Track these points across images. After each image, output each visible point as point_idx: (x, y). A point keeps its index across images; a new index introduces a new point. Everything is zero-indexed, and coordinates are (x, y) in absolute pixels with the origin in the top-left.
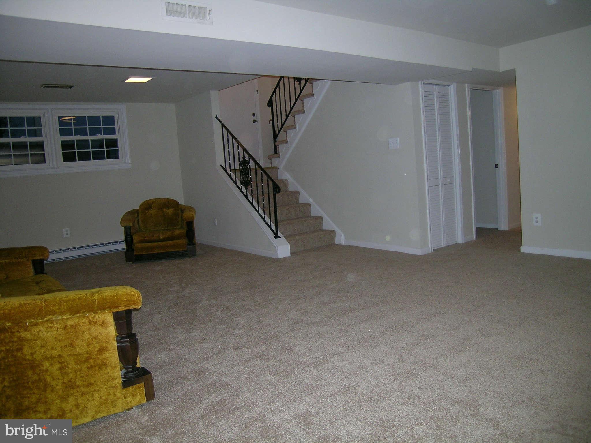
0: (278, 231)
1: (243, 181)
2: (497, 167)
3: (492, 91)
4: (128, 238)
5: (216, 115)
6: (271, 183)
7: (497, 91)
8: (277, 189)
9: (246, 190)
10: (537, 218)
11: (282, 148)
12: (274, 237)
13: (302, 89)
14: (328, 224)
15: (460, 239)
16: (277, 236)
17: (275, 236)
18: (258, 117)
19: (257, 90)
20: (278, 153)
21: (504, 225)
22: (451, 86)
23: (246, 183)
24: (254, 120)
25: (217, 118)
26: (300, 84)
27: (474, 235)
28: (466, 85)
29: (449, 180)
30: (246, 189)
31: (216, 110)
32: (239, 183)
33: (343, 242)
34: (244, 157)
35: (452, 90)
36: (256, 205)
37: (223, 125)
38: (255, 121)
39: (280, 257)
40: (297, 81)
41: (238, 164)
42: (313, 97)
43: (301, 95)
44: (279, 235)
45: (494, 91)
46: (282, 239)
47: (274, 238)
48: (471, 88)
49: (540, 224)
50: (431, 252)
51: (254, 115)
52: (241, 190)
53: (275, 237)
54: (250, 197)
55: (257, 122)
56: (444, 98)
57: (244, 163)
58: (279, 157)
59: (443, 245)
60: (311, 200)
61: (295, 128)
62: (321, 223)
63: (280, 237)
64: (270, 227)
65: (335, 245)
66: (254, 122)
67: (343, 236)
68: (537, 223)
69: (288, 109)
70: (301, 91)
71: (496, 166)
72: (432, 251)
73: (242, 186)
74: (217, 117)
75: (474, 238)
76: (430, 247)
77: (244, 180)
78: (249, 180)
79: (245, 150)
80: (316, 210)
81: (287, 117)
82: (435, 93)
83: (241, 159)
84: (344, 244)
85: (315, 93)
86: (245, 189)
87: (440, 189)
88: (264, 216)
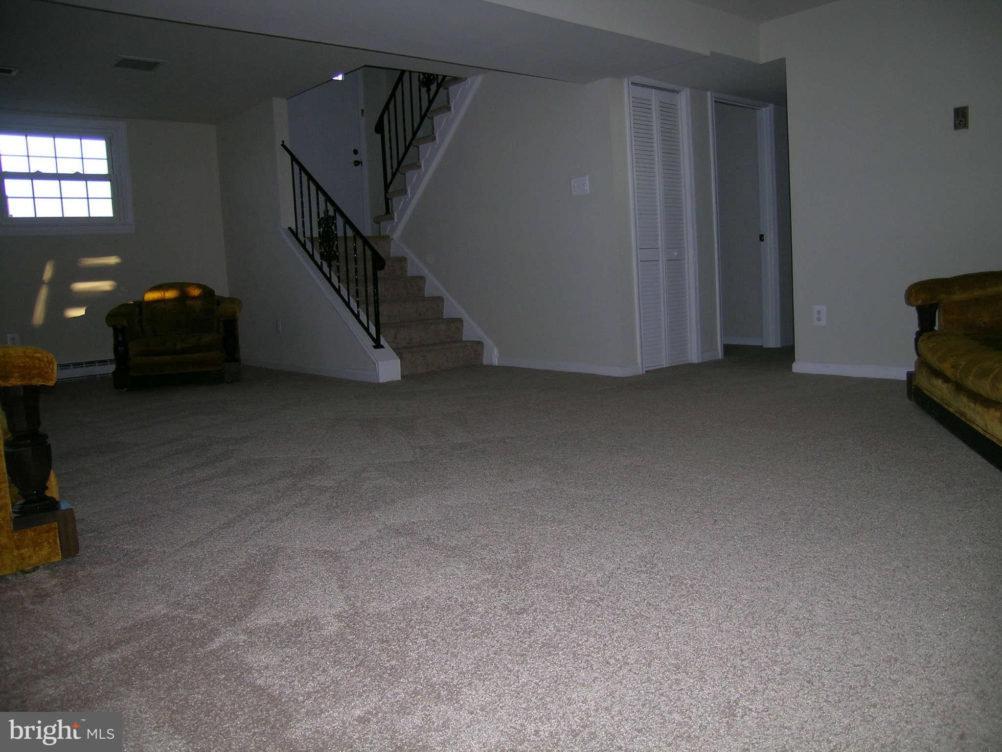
0: (381, 336)
1: (325, 253)
2: (763, 240)
3: (755, 109)
4: (119, 348)
5: (283, 142)
6: (369, 253)
7: (764, 109)
8: (379, 262)
9: (328, 269)
10: (819, 313)
11: (398, 203)
12: (373, 346)
13: (432, 98)
14: (472, 331)
15: (694, 356)
16: (378, 346)
17: (374, 344)
18: (363, 156)
19: (363, 110)
20: (390, 211)
21: (772, 340)
22: (682, 93)
23: (330, 256)
24: (355, 162)
25: (283, 145)
26: (428, 91)
27: (720, 350)
28: (709, 93)
29: (676, 254)
30: (330, 266)
31: (282, 133)
32: (317, 257)
33: (496, 362)
34: (327, 211)
35: (683, 100)
36: (344, 292)
37: (294, 159)
38: (357, 163)
39: (382, 380)
40: (424, 87)
41: (317, 224)
42: (449, 113)
43: (431, 109)
44: (381, 344)
45: (759, 110)
46: (388, 349)
47: (373, 348)
48: (717, 100)
49: (824, 322)
50: (641, 373)
51: (356, 152)
52: (320, 268)
53: (375, 347)
54: (335, 280)
55: (362, 165)
56: (668, 113)
57: (326, 222)
58: (393, 218)
59: (665, 363)
60: (445, 293)
61: (420, 167)
62: (459, 330)
63: (384, 348)
64: (367, 330)
65: (481, 365)
66: (356, 165)
67: (496, 351)
68: (819, 321)
69: (409, 136)
70: (431, 102)
71: (761, 238)
72: (644, 372)
73: (323, 262)
74: (285, 143)
75: (720, 355)
76: (640, 365)
77: (325, 251)
78: (334, 251)
79: (328, 199)
80: (452, 308)
81: (407, 149)
82: (653, 102)
83: (322, 215)
84: (497, 364)
85: (452, 105)
86: (328, 266)
87: (661, 267)
88: (358, 312)
